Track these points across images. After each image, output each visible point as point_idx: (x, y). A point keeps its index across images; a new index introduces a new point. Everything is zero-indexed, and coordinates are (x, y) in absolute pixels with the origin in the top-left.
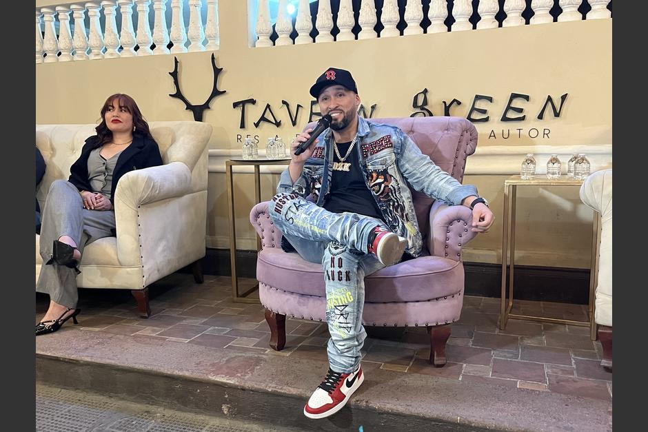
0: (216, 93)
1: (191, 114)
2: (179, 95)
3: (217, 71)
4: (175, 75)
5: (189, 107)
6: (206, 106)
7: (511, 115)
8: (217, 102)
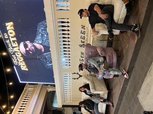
0: (78, 74)
1: (80, 77)
2: (78, 79)
3: (74, 73)
4: (75, 79)
5: (79, 77)
6: (80, 75)
7: (84, 33)
8: (79, 74)
